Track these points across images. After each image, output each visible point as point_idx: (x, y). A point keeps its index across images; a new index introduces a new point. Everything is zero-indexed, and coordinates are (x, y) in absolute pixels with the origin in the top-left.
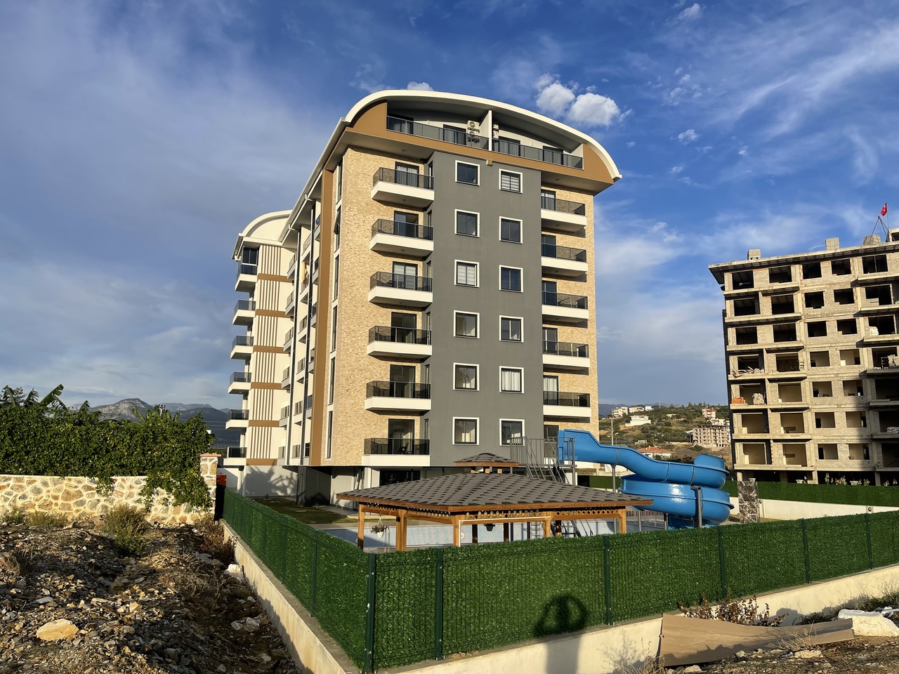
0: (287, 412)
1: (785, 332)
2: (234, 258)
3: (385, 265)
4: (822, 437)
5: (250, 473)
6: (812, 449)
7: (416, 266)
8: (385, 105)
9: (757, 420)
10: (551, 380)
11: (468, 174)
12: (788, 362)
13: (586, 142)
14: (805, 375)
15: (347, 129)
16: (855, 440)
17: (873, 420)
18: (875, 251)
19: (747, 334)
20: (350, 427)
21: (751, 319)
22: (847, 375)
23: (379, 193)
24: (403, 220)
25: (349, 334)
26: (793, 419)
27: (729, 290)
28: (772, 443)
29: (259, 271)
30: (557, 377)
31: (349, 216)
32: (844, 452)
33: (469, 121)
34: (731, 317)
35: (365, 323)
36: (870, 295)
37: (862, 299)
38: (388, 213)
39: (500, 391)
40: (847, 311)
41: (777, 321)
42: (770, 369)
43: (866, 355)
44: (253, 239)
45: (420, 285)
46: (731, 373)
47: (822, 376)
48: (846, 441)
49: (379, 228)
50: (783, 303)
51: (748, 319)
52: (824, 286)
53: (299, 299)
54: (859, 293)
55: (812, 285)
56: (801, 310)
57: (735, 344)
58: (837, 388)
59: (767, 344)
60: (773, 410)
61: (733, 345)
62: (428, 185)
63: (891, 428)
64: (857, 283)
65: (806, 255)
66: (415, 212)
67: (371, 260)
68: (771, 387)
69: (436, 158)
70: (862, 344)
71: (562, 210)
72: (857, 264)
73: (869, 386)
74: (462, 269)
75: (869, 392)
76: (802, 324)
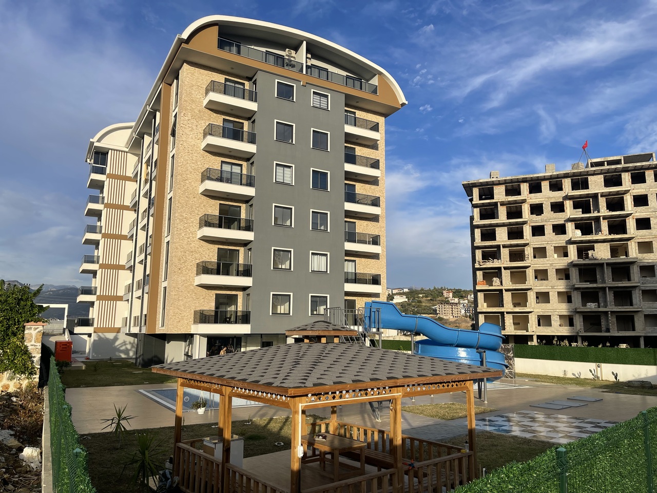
0: (130, 288)
1: (515, 233)
2: (86, 161)
3: (215, 163)
4: (540, 310)
5: (97, 339)
6: (533, 319)
7: (241, 165)
8: (216, 28)
9: (495, 297)
10: (350, 263)
11: (285, 92)
12: (517, 255)
13: (380, 73)
14: (529, 265)
15: (183, 45)
16: (565, 312)
17: (577, 298)
18: (580, 174)
19: (489, 234)
20: (182, 300)
21: (492, 222)
22: (559, 265)
23: (210, 101)
24: (231, 126)
25: (181, 221)
26: (520, 297)
27: (476, 200)
28: (506, 315)
29: (108, 172)
30: (354, 261)
31: (184, 120)
32: (555, 321)
33: (287, 50)
34: (477, 221)
35: (196, 212)
36: (576, 206)
37: (570, 209)
38: (218, 120)
39: (310, 271)
40: (559, 218)
41: (510, 224)
42: (504, 260)
43: (572, 250)
44: (103, 144)
45: (244, 181)
46: (477, 262)
47: (541, 265)
48: (557, 313)
49: (210, 131)
50: (514, 212)
51: (490, 223)
52: (544, 199)
53: (141, 195)
54: (568, 205)
55: (535, 199)
56: (527, 217)
57: (480, 241)
58: (552, 274)
59: (503, 241)
60: (507, 290)
61: (478, 242)
62: (253, 97)
63: (589, 304)
64: (567, 198)
65: (532, 176)
66: (241, 121)
67: (202, 158)
68: (505, 273)
69: (259, 77)
70: (570, 242)
71: (361, 126)
72: (567, 183)
73: (574, 273)
74: (280, 169)
75: (574, 277)
76: (528, 227)
